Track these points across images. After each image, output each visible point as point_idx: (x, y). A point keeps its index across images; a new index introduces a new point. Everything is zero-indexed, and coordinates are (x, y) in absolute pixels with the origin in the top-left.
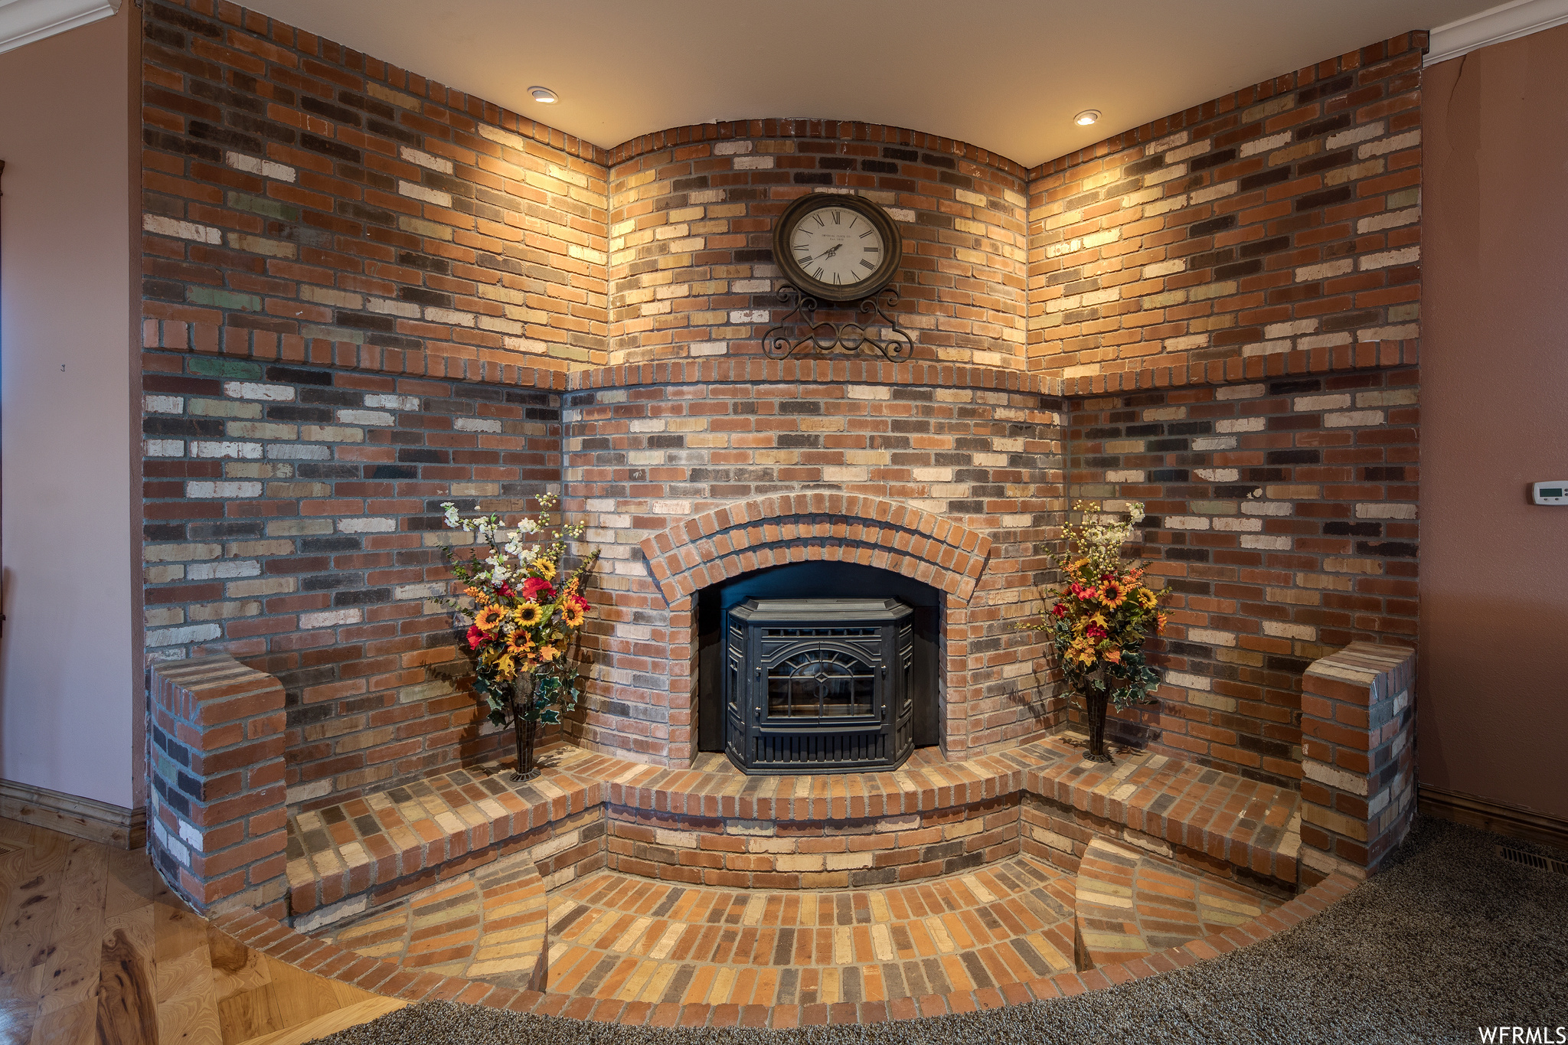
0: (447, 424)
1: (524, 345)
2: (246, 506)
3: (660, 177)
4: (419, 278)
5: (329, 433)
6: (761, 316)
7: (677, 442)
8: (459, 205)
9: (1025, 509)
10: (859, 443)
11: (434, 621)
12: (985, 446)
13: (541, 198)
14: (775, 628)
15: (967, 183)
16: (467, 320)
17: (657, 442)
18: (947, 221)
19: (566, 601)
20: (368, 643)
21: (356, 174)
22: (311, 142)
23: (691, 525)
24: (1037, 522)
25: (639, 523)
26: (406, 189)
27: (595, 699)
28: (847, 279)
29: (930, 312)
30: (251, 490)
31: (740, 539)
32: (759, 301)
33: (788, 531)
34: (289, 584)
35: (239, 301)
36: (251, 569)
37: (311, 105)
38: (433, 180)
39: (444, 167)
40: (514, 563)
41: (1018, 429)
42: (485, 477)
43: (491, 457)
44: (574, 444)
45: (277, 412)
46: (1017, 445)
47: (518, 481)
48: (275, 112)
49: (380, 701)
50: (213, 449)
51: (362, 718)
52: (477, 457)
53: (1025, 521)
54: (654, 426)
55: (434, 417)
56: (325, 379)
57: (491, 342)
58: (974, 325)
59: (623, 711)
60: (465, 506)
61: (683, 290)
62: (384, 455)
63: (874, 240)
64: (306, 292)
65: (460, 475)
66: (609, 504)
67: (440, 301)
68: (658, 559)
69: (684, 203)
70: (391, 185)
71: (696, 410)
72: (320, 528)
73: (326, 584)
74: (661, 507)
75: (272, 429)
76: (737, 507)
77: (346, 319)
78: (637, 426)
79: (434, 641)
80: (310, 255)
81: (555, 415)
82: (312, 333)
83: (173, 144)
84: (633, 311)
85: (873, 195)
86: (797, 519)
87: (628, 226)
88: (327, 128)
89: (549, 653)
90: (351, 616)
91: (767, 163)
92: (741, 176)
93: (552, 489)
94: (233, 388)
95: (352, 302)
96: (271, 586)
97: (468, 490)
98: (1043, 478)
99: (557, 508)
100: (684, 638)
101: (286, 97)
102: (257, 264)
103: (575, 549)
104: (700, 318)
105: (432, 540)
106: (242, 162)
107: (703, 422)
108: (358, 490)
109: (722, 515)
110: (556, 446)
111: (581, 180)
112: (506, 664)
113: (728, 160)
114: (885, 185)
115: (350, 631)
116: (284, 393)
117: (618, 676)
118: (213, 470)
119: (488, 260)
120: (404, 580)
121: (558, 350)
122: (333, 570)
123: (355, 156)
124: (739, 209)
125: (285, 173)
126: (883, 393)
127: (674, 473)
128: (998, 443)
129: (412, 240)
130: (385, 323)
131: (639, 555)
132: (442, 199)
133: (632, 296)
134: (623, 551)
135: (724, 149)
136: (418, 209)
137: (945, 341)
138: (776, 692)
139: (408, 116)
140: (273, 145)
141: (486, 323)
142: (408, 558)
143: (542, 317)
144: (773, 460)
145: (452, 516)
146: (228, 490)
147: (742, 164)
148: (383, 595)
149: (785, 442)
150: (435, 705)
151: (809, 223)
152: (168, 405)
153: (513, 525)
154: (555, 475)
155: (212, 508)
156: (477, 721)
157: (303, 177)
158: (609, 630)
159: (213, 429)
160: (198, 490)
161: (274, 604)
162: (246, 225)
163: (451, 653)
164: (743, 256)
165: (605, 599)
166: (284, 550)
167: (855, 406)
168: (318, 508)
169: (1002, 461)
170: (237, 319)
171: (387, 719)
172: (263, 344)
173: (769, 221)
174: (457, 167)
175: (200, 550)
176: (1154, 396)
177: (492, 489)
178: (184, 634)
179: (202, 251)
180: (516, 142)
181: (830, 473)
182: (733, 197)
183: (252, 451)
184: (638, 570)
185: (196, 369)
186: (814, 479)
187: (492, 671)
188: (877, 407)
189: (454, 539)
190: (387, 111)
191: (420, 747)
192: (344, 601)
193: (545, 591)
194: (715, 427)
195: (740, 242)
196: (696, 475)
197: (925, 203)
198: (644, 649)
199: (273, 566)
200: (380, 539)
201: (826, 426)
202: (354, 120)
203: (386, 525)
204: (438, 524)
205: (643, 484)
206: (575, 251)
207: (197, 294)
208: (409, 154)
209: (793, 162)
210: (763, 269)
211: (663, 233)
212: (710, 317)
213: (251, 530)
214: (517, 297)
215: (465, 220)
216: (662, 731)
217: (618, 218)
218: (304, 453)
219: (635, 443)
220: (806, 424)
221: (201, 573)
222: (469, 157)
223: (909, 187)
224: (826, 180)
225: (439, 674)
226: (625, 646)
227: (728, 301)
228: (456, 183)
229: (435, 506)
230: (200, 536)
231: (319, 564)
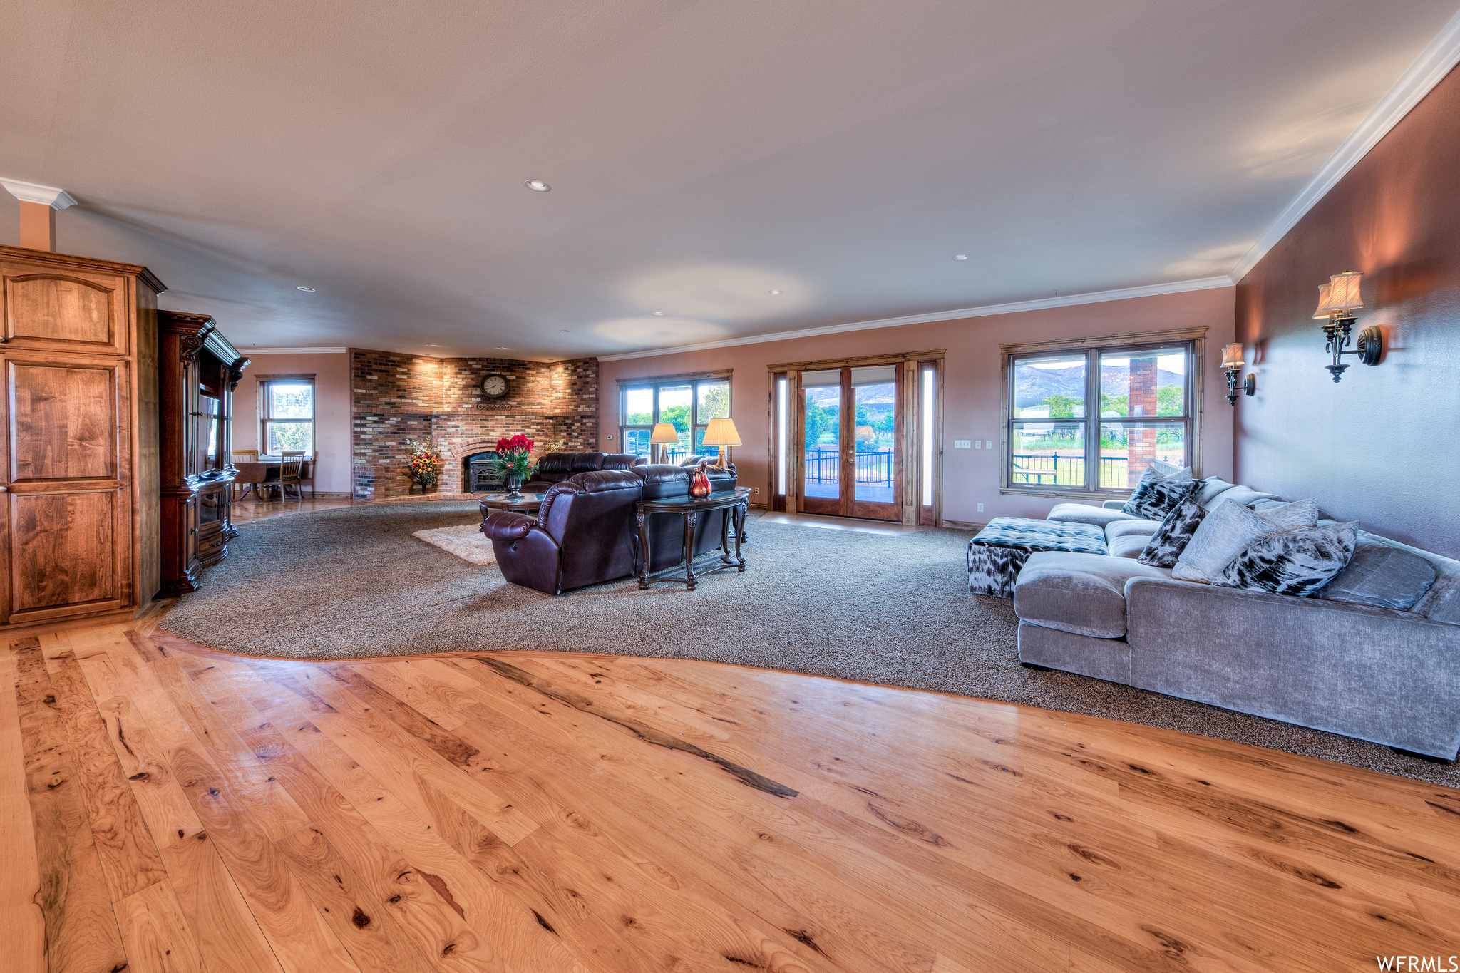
0: (406, 423)
1: (423, 405)
2: (370, 439)
3: (456, 367)
4: (400, 394)
5: (384, 426)
6: (479, 399)
7: (458, 427)
8: (409, 377)
9: (541, 441)
10: (498, 427)
11: (403, 463)
12: (529, 428)
13: (427, 372)
14: (479, 465)
15: (529, 369)
16: (410, 401)
17: (453, 427)
18: (524, 378)
19: (433, 459)
20: (391, 467)
21: (388, 375)
22: (381, 371)
23: (461, 444)
24: (545, 444)
25: (450, 444)
26: (398, 376)
27: (440, 482)
28: (497, 393)
29: (520, 397)
30: (371, 436)
31: (472, 447)
32: (478, 396)
33: (482, 445)
34: (377, 454)
35: (368, 402)
36: (371, 451)
37: (380, 364)
38: (403, 373)
39: (405, 370)
40: (421, 451)
41: (538, 424)
42: (414, 434)
43: (416, 430)
44: (435, 426)
45: (375, 422)
46: (539, 427)
47: (421, 435)
48: (375, 367)
49: (393, 478)
50: (364, 429)
51: (390, 481)
52: (412, 430)
53: (542, 443)
54: (453, 423)
55: (404, 421)
56: (383, 415)
57: (415, 405)
58: (532, 400)
59: (446, 484)
60: (411, 440)
61: (461, 393)
62: (394, 429)
63: (504, 384)
64: (380, 399)
65: (409, 433)
66: (443, 439)
67: (404, 398)
68: (454, 451)
69: (461, 373)
70: (395, 376)
71: (462, 420)
72: (382, 444)
73: (383, 454)
74: (454, 440)
75: (374, 425)
76: (471, 440)
77: (387, 404)
78: (449, 423)
79: (404, 468)
80: (381, 392)
81: (430, 420)
82: (381, 407)
83: (358, 376)
84: (449, 396)
85: (504, 373)
86: (484, 442)
87: (448, 376)
88: (383, 368)
89: (429, 469)
90: (388, 461)
91: (480, 367)
92: (473, 369)
93: (429, 437)
94: (368, 418)
95: (388, 400)
96: (374, 454)
97: (411, 437)
98: (547, 434)
99: (431, 441)
100: (459, 468)
101: (376, 363)
102: (371, 395)
103: (435, 450)
104: (464, 399)
105: (403, 447)
106: (369, 377)
107: (464, 423)
108: (389, 436)
109: (468, 442)
110: (430, 427)
111: (436, 366)
112: (420, 471)
113: (471, 365)
114: (507, 371)
115: (388, 464)
116: (376, 418)
117: (445, 476)
118: (364, 433)
119: (415, 388)
120: (398, 454)
121: (431, 405)
122: (384, 452)
123: (388, 372)
124: (474, 376)
125: (376, 378)
126: (503, 417)
127: (457, 433)
128: (532, 427)
129: (399, 386)
130: (394, 403)
131: (450, 450)
132: (405, 377)
133: (449, 393)
134: (446, 450)
135: (470, 363)
136: (400, 380)
137: (524, 404)
138: (479, 478)
139: (398, 362)
140: (374, 373)
141: (414, 401)
142: (398, 450)
143: (427, 398)
144: (479, 431)
145: (408, 442)
146: (367, 436)
147: (474, 366)
148: (393, 457)
149: (481, 427)
150: (404, 481)
151: (489, 380)
152: (358, 422)
153: (421, 444)
154: (430, 433)
155: (364, 439)
156: (413, 485)
157: (379, 378)
158: (443, 467)
159: (364, 425)
160: (362, 436)
161: (374, 457)
162: (369, 388)
163: (407, 470)
164: (474, 386)
165: (442, 460)
166: (376, 448)
167: (497, 420)
168: (382, 440)
169: (534, 431)
170: (368, 406)
171: (394, 482)
172: (374, 410)
173: (480, 379)
174: (409, 370)
175: (363, 447)
176: (567, 418)
177: (416, 436)
178: (360, 462)
179: (363, 394)
180: (421, 361)
181: (491, 433)
182: (472, 373)
183: (371, 429)
184: (450, 453)
185: (362, 415)
186: (488, 434)
187: (418, 472)
188: (502, 420)
189: (408, 447)
190: (394, 361)
191: (400, 489)
192: (386, 458)
193: (428, 457)
194: (466, 424)
195: (474, 383)
196: (462, 434)
197: (518, 374)
198: (451, 470)
199: (374, 451)
200: (393, 446)
201: (490, 424)
202: (388, 365)
203: (394, 443)
204: (405, 444)
205: (450, 436)
206: (435, 383)
207: (362, 402)
208: (398, 369)
209: (486, 366)
210: (479, 389)
211: (456, 380)
212: (467, 399)
213: (371, 444)
214: (421, 394)
215: (410, 380)
216: (455, 487)
217: (445, 374)
218: (380, 430)
219: (449, 427)
220: (486, 423)
221: (363, 451)
222: (410, 367)
223: (514, 371)
224: (494, 370)
225: (405, 474)
226: (447, 470)
227: (471, 396)
228: (408, 373)
229: (404, 440)
230: (363, 444)
231: (382, 450)
